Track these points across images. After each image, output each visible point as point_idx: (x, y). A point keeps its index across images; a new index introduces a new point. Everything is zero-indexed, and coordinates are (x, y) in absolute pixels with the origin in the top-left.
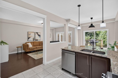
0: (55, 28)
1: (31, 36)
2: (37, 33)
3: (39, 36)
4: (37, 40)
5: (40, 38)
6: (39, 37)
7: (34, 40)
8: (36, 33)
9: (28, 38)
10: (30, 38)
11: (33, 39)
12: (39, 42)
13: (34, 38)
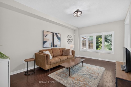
0: (79, 28)
1: (48, 40)
2: (56, 34)
3: (59, 39)
4: (56, 46)
5: (60, 43)
6: (59, 41)
7: (52, 47)
8: (54, 34)
9: (44, 42)
10: (46, 42)
11: (51, 45)
12: (60, 49)
13: (52, 42)
